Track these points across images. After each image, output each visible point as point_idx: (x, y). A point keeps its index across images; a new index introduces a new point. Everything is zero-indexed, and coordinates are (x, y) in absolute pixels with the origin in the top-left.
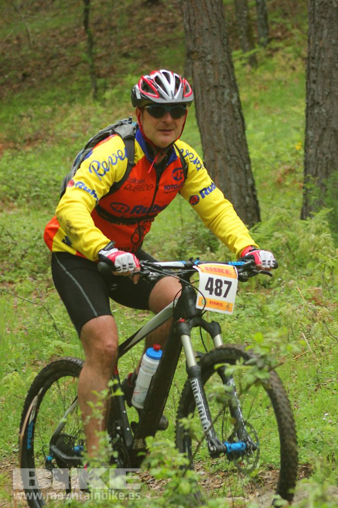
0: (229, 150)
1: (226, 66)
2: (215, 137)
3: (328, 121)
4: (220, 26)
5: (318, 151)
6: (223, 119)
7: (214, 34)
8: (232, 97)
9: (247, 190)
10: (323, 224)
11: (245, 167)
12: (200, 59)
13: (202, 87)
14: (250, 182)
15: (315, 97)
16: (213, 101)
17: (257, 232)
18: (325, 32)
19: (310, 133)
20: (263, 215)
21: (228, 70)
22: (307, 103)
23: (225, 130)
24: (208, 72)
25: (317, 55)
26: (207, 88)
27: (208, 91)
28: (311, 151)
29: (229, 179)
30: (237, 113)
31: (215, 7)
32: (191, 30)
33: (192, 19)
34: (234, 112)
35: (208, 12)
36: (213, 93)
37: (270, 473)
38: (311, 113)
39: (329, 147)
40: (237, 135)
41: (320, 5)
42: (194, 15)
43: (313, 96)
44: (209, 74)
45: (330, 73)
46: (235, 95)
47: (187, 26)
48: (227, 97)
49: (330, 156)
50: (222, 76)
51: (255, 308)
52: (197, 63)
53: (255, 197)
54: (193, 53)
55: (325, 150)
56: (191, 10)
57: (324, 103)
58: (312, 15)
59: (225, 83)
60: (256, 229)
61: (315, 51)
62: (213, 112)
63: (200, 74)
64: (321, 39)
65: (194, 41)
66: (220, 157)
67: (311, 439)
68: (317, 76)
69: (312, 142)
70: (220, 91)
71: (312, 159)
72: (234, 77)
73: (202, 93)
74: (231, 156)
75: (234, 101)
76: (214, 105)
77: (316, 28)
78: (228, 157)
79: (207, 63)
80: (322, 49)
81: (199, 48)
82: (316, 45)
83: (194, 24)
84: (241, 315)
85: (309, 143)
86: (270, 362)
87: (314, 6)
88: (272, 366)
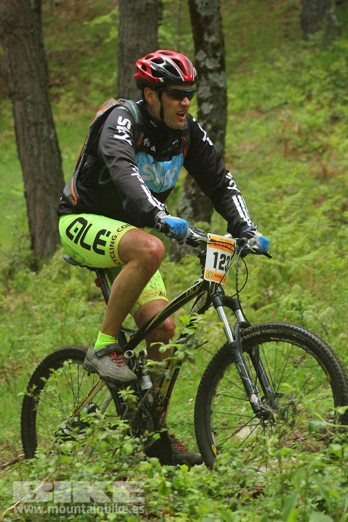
0: (48, 181)
1: (44, 105)
6: (42, 152)
7: (33, 77)
8: (50, 133)
12: (20, 99)
13: (23, 125)
16: (33, 137)
21: (46, 109)
23: (44, 162)
24: (29, 110)
26: (28, 125)
27: (29, 128)
29: (48, 206)
30: (55, 148)
31: (34, 54)
32: (12, 73)
33: (14, 64)
34: (52, 146)
35: (27, 57)
36: (33, 129)
40: (55, 166)
41: (128, 51)
42: (15, 60)
46: (52, 131)
47: (9, 70)
48: (45, 133)
50: (41, 115)
54: (13, 94)
56: (12, 56)
58: (121, 60)
59: (44, 120)
61: (125, 92)
62: (32, 147)
63: (21, 113)
64: (129, 81)
65: (16, 83)
66: (39, 187)
67: (179, 421)
70: (39, 128)
73: (23, 129)
74: (50, 186)
75: (52, 136)
76: (34, 140)
77: (125, 71)
78: (48, 187)
79: (28, 103)
81: (20, 89)
82: (126, 87)
83: (16, 67)
86: (197, 340)
87: (123, 51)
88: (199, 345)
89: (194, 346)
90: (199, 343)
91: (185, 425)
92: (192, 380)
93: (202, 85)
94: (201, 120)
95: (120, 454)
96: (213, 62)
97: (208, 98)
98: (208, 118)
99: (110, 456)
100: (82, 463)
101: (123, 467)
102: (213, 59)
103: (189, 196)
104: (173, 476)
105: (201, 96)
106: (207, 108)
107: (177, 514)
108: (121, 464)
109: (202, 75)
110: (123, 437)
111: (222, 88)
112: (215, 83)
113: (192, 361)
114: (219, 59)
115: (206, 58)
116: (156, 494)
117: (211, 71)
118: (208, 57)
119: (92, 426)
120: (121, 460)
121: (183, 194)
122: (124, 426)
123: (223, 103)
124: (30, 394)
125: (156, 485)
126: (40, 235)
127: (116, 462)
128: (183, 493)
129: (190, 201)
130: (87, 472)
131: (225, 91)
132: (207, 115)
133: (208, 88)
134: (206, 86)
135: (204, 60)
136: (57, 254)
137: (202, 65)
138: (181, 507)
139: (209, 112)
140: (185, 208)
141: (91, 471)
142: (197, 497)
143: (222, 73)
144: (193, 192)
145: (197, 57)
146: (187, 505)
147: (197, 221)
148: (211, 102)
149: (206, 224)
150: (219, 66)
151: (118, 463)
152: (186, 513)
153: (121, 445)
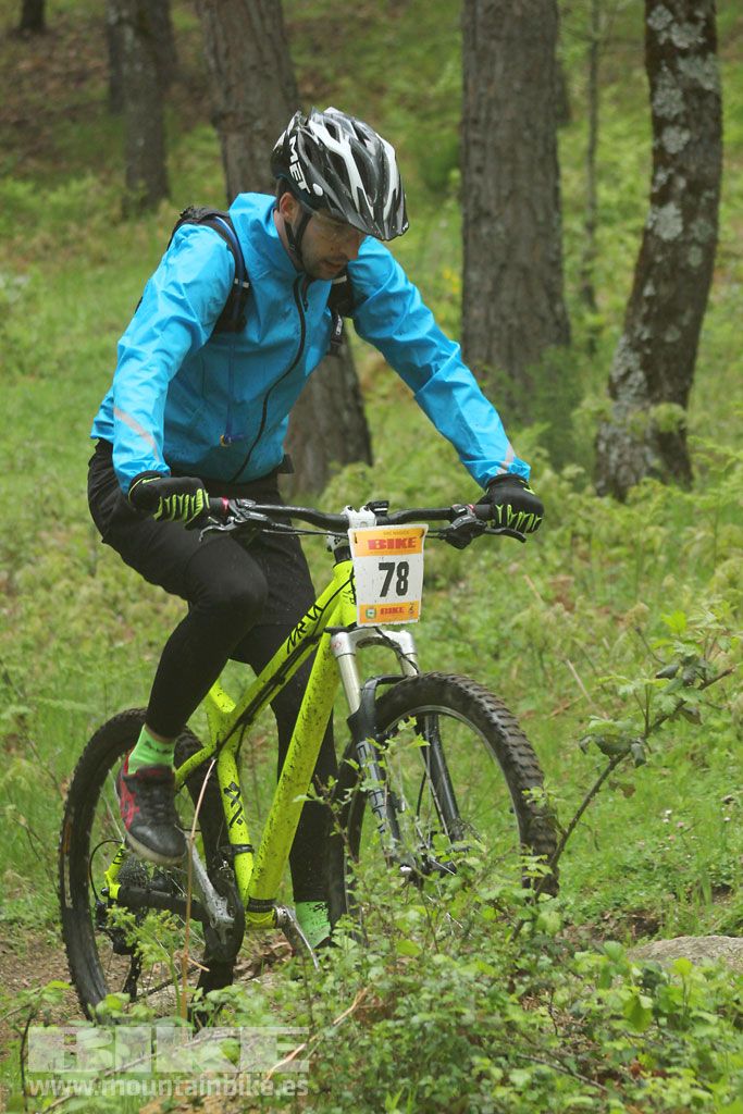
3: (510, 250)
4: (279, 59)
5: (492, 312)
7: (268, 78)
9: (345, 397)
10: (538, 455)
12: (239, 129)
14: (350, 381)
15: (482, 202)
17: (405, 475)
18: (499, 68)
19: (474, 276)
22: (466, 215)
24: (258, 154)
25: (483, 115)
28: (476, 313)
31: (268, 22)
32: (219, 70)
33: (223, 47)
35: (253, 31)
38: (475, 236)
39: (513, 304)
41: (487, 10)
42: (225, 38)
43: (477, 199)
44: (261, 159)
45: (512, 150)
47: (212, 62)
49: (515, 322)
53: (360, 411)
55: (506, 310)
56: (219, 28)
57: (501, 214)
58: (470, 31)
60: (400, 469)
61: (479, 107)
63: (240, 161)
64: (489, 81)
65: (228, 91)
67: (640, 862)
68: (484, 158)
69: (478, 293)
71: (480, 329)
77: (480, 59)
79: (257, 138)
80: (495, 102)
81: (237, 105)
82: (482, 95)
83: (227, 55)
85: (472, 296)
86: (704, 670)
87: (474, 13)
88: (708, 679)
89: (699, 682)
90: (710, 675)
91: (655, 869)
92: (666, 767)
93: (664, 87)
94: (661, 168)
95: (532, 934)
96: (689, 33)
97: (677, 116)
98: (678, 163)
99: (508, 940)
100: (446, 954)
101: (540, 964)
102: (687, 26)
103: (636, 346)
104: (655, 983)
105: (660, 113)
106: (675, 140)
107: (669, 1070)
108: (534, 957)
109: (663, 62)
110: (537, 895)
111: (710, 92)
112: (696, 80)
113: (693, 717)
114: (703, 24)
115: (672, 22)
116: (618, 1025)
117: (684, 53)
118: (677, 20)
119: (460, 870)
120: (536, 948)
121: (623, 340)
122: (539, 870)
123: (712, 126)
124: (321, 798)
125: (619, 1005)
127: (523, 952)
128: (680, 1022)
129: (637, 355)
130: (460, 976)
131: (718, 100)
132: (674, 156)
133: (678, 94)
134: (673, 88)
135: (667, 29)
137: (662, 41)
138: (677, 1055)
139: (681, 148)
140: (628, 373)
141: (470, 972)
142: (716, 1032)
143: (710, 56)
144: (645, 336)
145: (650, 21)
146: (692, 1049)
147: (656, 401)
148: (685, 126)
149: (676, 408)
150: (701, 40)
151: (529, 955)
152: (692, 1068)
153: (533, 914)
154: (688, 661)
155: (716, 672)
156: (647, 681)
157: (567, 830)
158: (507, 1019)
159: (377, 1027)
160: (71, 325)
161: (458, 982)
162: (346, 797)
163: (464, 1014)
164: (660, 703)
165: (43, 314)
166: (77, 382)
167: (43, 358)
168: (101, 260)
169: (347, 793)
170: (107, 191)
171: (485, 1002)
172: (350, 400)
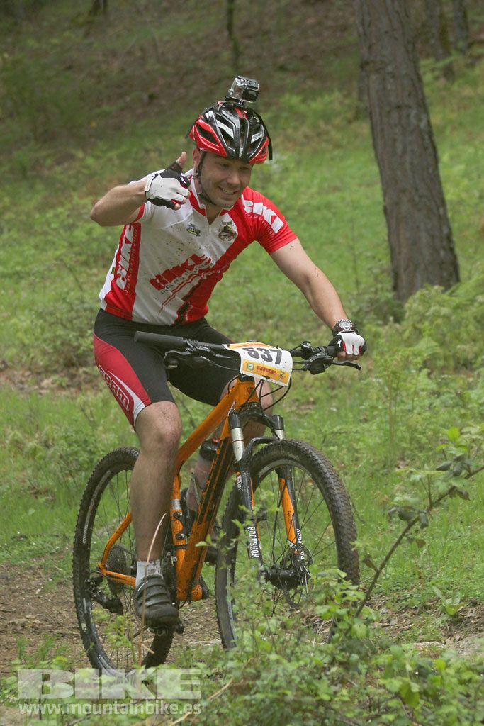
0: (417, 190)
1: (412, 80)
2: (399, 173)
4: (403, 28)
6: (409, 148)
7: (396, 39)
8: (420, 120)
9: (442, 242)
11: (439, 212)
12: (377, 71)
13: (381, 109)
14: (445, 231)
16: (396, 125)
17: (456, 296)
20: (463, 274)
21: (414, 85)
23: (411, 164)
24: (389, 87)
26: (387, 109)
27: (389, 112)
29: (418, 227)
30: (427, 141)
31: (397, 3)
32: (365, 34)
33: (367, 19)
34: (423, 139)
35: (387, 9)
36: (395, 115)
37: (475, 610)
40: (428, 169)
42: (369, 13)
44: (390, 90)
46: (424, 117)
47: (361, 29)
48: (413, 121)
50: (407, 93)
51: (453, 396)
52: (374, 77)
53: (452, 250)
54: (367, 63)
56: (365, 8)
59: (411, 102)
60: (453, 292)
62: (395, 140)
63: (377, 91)
65: (370, 48)
66: (405, 199)
70: (404, 113)
72: (422, 93)
73: (380, 115)
74: (420, 197)
75: (423, 125)
76: (397, 130)
78: (417, 199)
79: (387, 77)
81: (376, 56)
83: (369, 26)
84: (434, 405)
86: (469, 465)
88: (472, 471)
89: (464, 473)
104: (427, 674)
108: (348, 654)
113: (465, 496)
120: (350, 648)
124: (215, 545)
125: (396, 690)
126: (405, 270)
127: (341, 651)
128: (438, 701)
136: (410, 300)
146: (441, 721)
151: (343, 653)
153: (349, 624)
154: (458, 459)
155: (477, 466)
156: (427, 473)
157: (378, 569)
158: (317, 698)
159: (239, 699)
160: (309, 187)
161: (282, 674)
162: (231, 544)
163: (286, 695)
164: (438, 487)
165: (291, 180)
166: (308, 223)
167: (289, 208)
168: (338, 146)
169: (232, 542)
170: (347, 101)
171: (304, 686)
172: (445, 243)
